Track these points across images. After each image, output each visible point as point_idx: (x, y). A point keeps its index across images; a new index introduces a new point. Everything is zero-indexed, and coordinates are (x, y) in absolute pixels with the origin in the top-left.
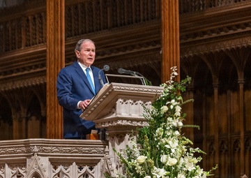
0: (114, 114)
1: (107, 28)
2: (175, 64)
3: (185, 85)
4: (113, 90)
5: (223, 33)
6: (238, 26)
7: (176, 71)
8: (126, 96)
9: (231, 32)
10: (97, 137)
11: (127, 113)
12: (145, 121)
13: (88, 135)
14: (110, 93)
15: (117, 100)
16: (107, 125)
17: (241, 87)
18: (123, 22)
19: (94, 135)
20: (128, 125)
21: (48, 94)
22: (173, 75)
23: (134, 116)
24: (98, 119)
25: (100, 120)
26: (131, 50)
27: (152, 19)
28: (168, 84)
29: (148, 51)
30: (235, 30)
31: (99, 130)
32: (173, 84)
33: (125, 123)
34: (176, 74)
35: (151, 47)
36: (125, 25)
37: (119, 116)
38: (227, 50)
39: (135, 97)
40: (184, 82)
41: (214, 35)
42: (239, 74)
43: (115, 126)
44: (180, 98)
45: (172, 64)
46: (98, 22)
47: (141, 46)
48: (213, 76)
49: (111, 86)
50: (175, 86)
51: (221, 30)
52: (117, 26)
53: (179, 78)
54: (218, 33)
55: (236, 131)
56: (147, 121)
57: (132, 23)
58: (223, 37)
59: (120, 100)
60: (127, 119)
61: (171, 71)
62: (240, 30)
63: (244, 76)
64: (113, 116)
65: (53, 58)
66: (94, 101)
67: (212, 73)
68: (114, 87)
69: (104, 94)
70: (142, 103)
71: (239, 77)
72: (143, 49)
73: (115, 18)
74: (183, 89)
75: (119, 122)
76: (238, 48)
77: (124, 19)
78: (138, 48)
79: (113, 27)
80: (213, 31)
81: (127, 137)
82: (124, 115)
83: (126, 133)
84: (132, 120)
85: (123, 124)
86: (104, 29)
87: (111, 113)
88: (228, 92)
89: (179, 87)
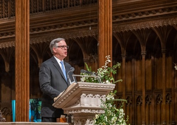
0: (79, 105)
1: (42, 11)
2: (109, 54)
3: (115, 69)
4: (79, 87)
5: (131, 18)
6: (143, 13)
7: (110, 59)
8: (88, 91)
9: (138, 17)
10: (65, 120)
11: (88, 104)
12: (101, 109)
13: (58, 119)
14: (76, 89)
15: (81, 94)
16: (73, 112)
17: (144, 57)
18: (54, 6)
19: (63, 119)
20: (89, 113)
21: (17, 77)
22: (108, 62)
23: (94, 106)
24: (66, 107)
25: (68, 108)
26: (60, 28)
27: (77, 5)
28: (103, 68)
29: (73, 29)
30: (140, 16)
31: (66, 115)
32: (107, 68)
33: (87, 111)
34: (109, 61)
35: (75, 26)
36: (55, 9)
37: (83, 106)
38: (134, 30)
39: (94, 92)
40: (115, 67)
41: (124, 19)
42: (142, 48)
43: (79, 114)
44: (112, 79)
45: (106, 54)
46: (35, 6)
47: (67, 25)
48: (122, 48)
49: (78, 84)
50: (108, 70)
51: (130, 15)
52: (49, 10)
53: (111, 64)
54: (127, 17)
55: (139, 89)
56: (103, 109)
57: (61, 8)
58: (131, 20)
59: (84, 94)
60: (89, 109)
61: (106, 59)
62: (144, 16)
63: (146, 49)
64: (78, 106)
65: (20, 51)
66: (64, 95)
67: (121, 46)
68: (80, 85)
69: (72, 90)
70: (99, 96)
71: (142, 50)
72: (69, 27)
73: (48, 4)
74: (115, 72)
75: (83, 111)
76: (142, 29)
77: (55, 4)
78: (65, 27)
79: (47, 10)
80: (123, 16)
81: (88, 121)
82: (86, 105)
83: (87, 118)
84: (92, 109)
85: (85, 112)
86: (40, 11)
87: (76, 103)
88: (133, 60)
89: (112, 71)
